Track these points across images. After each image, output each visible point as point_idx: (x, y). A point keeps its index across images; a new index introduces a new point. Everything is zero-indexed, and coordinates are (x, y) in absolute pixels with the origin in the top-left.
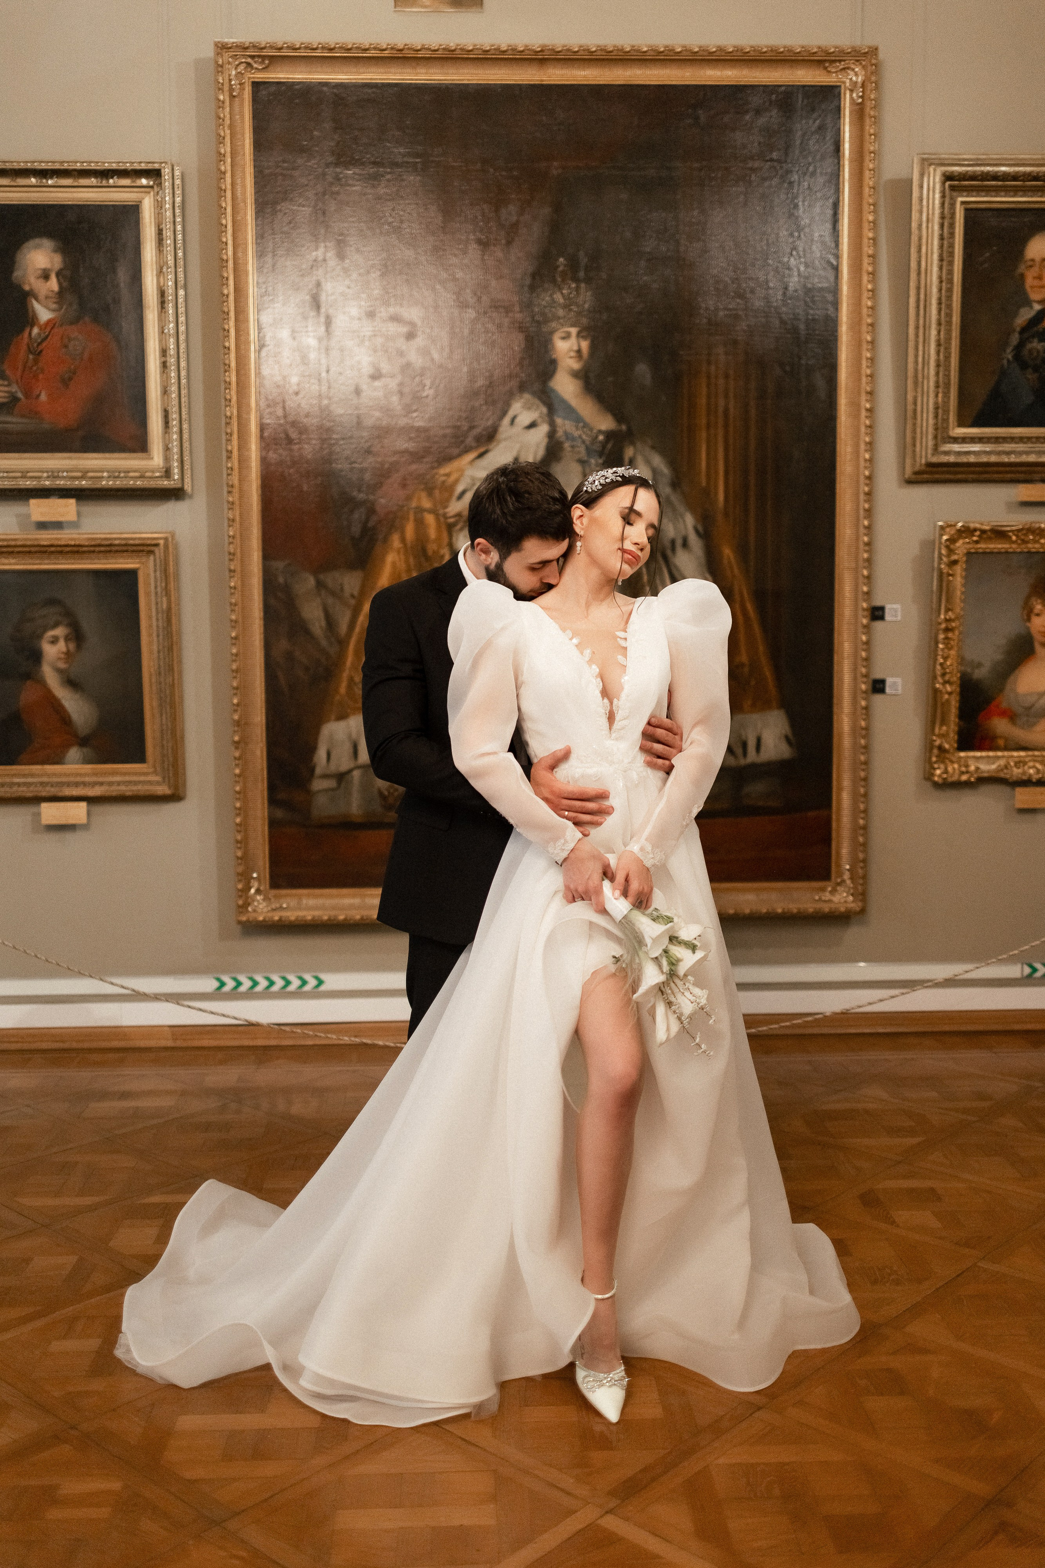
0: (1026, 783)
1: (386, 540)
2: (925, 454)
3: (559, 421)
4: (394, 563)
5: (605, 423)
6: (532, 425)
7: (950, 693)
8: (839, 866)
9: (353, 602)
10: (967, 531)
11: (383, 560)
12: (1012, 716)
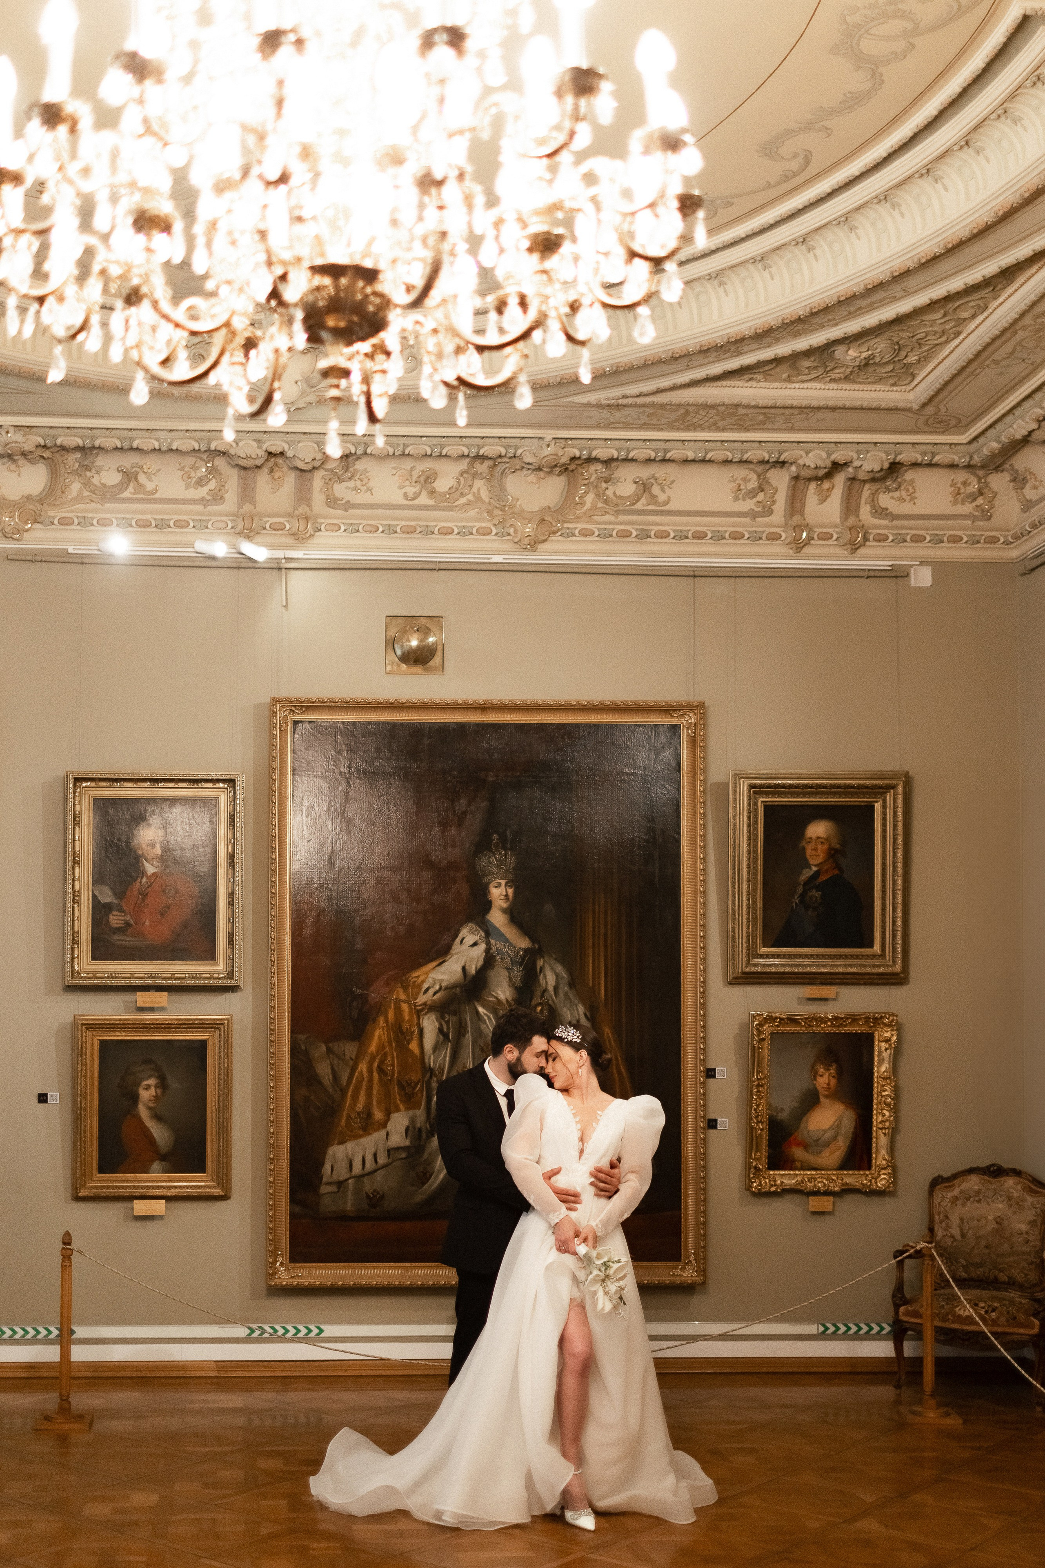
0: (816, 1193)
1: (374, 1020)
2: (742, 966)
3: (492, 941)
4: (380, 1037)
5: (523, 943)
6: (475, 944)
7: (762, 1130)
8: (686, 1250)
9: (351, 1063)
10: (770, 1019)
11: (373, 1035)
12: (806, 1147)
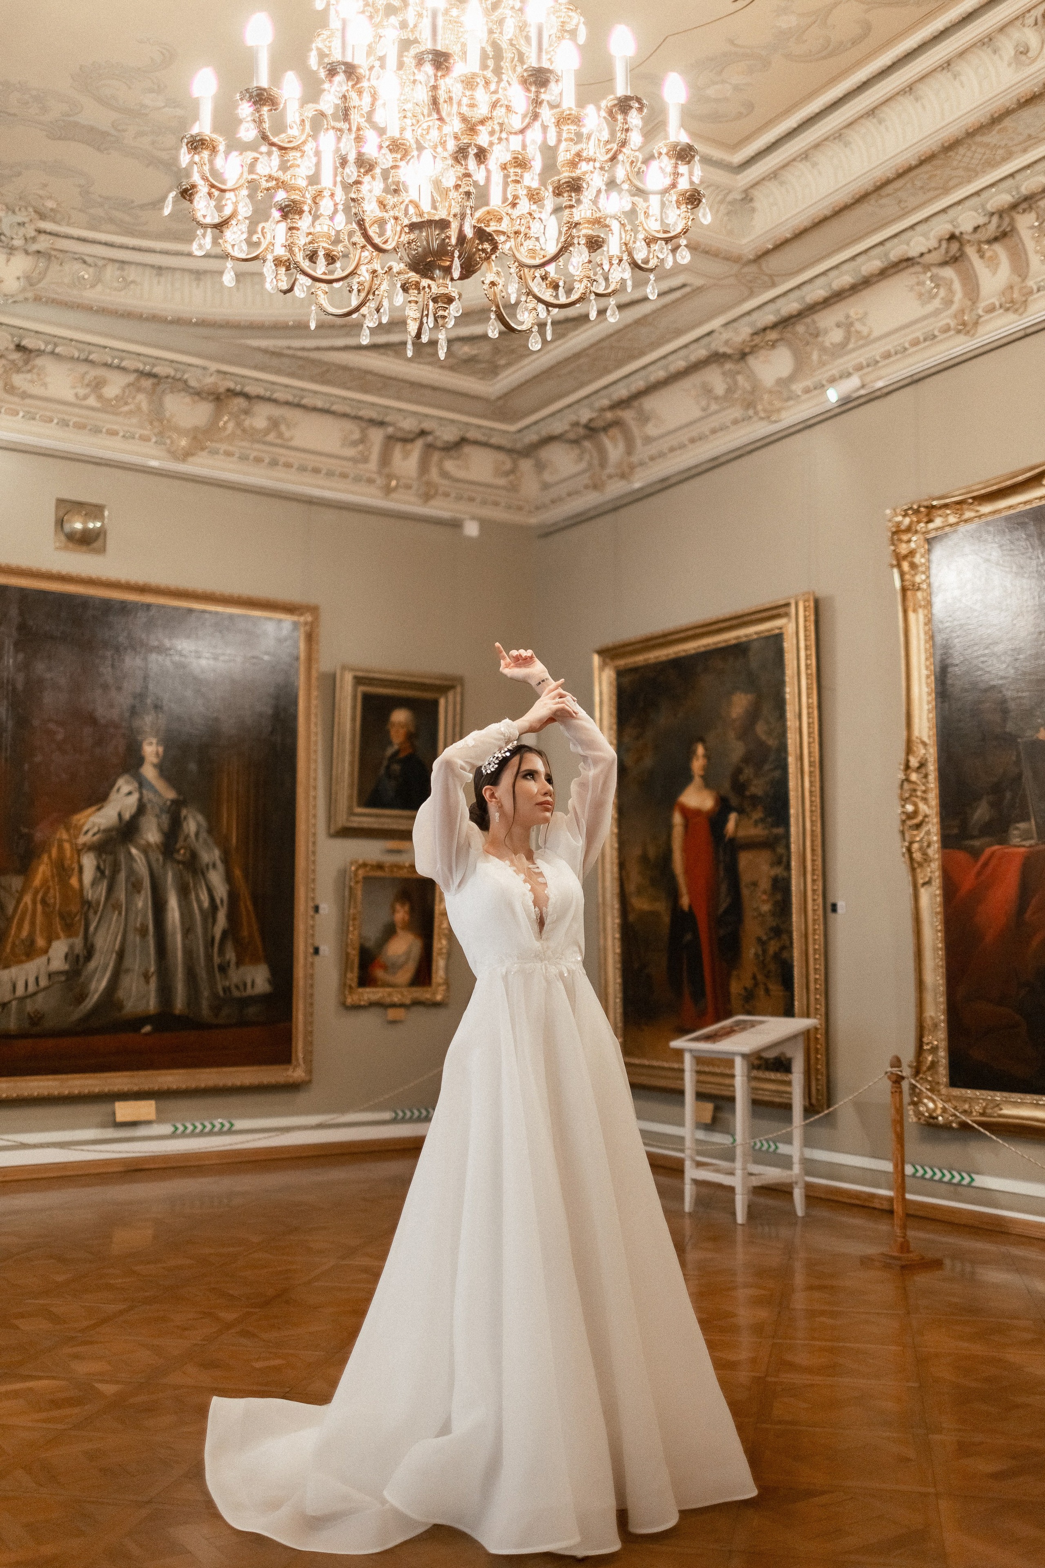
0: (394, 1005)
1: (39, 857)
2: (342, 820)
3: (145, 792)
4: (44, 873)
5: (170, 795)
6: (130, 793)
7: (354, 954)
8: (297, 1056)
9: (17, 895)
10: (365, 865)
11: (37, 869)
12: (385, 968)
